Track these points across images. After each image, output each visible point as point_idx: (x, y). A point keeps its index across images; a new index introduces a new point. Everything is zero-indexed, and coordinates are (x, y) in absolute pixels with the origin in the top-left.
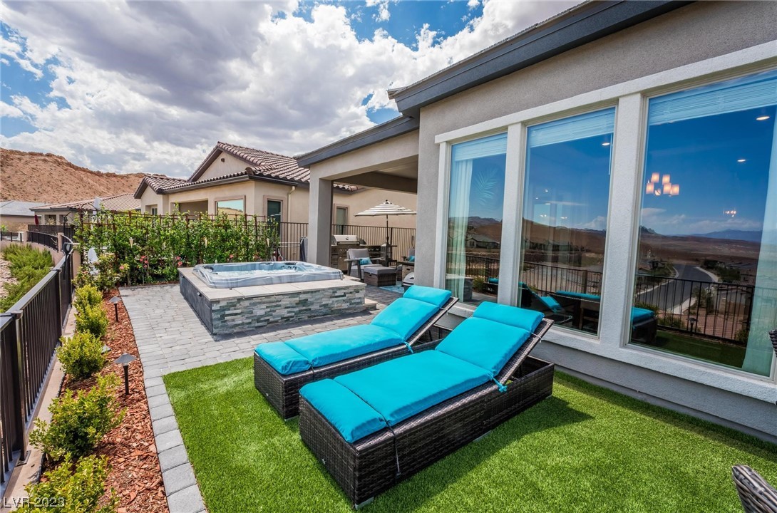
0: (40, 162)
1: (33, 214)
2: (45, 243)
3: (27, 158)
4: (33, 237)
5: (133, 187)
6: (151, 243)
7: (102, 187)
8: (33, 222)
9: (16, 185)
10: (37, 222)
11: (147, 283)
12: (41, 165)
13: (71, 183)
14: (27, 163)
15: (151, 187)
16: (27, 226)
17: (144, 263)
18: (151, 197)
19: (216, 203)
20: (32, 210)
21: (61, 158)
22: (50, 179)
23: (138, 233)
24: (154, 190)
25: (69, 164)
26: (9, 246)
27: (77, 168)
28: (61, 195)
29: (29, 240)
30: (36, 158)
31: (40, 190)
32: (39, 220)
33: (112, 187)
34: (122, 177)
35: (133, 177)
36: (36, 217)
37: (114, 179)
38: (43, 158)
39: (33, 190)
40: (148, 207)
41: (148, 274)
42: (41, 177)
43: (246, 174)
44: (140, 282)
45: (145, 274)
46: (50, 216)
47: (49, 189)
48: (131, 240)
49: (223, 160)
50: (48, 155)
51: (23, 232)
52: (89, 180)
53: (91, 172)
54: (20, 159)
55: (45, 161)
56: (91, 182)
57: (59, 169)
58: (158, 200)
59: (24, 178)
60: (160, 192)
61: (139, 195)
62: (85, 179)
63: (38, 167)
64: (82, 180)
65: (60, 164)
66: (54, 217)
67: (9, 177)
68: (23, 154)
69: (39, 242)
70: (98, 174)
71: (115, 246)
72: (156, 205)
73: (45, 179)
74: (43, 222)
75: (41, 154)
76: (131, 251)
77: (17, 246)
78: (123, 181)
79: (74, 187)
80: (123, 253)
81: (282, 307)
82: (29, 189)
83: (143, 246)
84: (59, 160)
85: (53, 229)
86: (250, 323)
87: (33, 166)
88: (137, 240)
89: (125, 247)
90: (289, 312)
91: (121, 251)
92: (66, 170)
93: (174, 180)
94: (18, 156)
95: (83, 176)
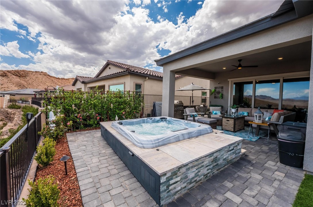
0: (39, 75)
1: (34, 93)
2: (37, 105)
3: (34, 73)
4: (33, 102)
5: (71, 83)
6: (83, 107)
7: (60, 83)
8: (34, 96)
9: (30, 83)
10: (35, 96)
11: (81, 130)
12: (39, 76)
13: (49, 82)
14: (34, 75)
15: (79, 81)
16: (31, 98)
17: (80, 118)
18: (79, 85)
19: (109, 86)
20: (34, 92)
21: (46, 73)
22: (42, 81)
23: (77, 101)
24: (81, 82)
25: (49, 75)
26: (24, 106)
27: (51, 77)
29: (32, 103)
30: (37, 73)
31: (38, 85)
32: (36, 96)
33: (63, 83)
34: (67, 79)
35: (70, 80)
36: (35, 94)
37: (64, 80)
38: (39, 73)
39: (36, 85)
40: (78, 89)
41: (81, 124)
42: (39, 80)
43: (126, 71)
44: (77, 128)
45: (80, 124)
46: (40, 94)
47: (42, 84)
48: (73, 105)
49: (110, 68)
50: (42, 72)
51: (30, 100)
52: (55, 81)
53: (56, 78)
54: (32, 74)
55: (40, 74)
56: (56, 81)
57: (45, 77)
58: (82, 86)
59: (33, 80)
60: (83, 82)
61: (74, 84)
62: (54, 80)
63: (38, 76)
64: (53, 81)
65: (45, 75)
66: (42, 94)
67: (28, 80)
68: (33, 72)
69: (35, 104)
70: (59, 78)
71: (65, 109)
72: (81, 88)
73: (40, 81)
74: (38, 96)
75: (39, 72)
76: (73, 112)
77: (27, 106)
78: (67, 81)
79: (50, 83)
80: (69, 113)
81: (204, 167)
82: (35, 84)
83: (79, 109)
84: (45, 74)
85: (41, 99)
86: (185, 187)
87: (36, 76)
88: (76, 105)
89: (69, 110)
90: (208, 170)
91: (67, 112)
92: (47, 77)
93: (88, 78)
94: (31, 73)
95: (53, 79)
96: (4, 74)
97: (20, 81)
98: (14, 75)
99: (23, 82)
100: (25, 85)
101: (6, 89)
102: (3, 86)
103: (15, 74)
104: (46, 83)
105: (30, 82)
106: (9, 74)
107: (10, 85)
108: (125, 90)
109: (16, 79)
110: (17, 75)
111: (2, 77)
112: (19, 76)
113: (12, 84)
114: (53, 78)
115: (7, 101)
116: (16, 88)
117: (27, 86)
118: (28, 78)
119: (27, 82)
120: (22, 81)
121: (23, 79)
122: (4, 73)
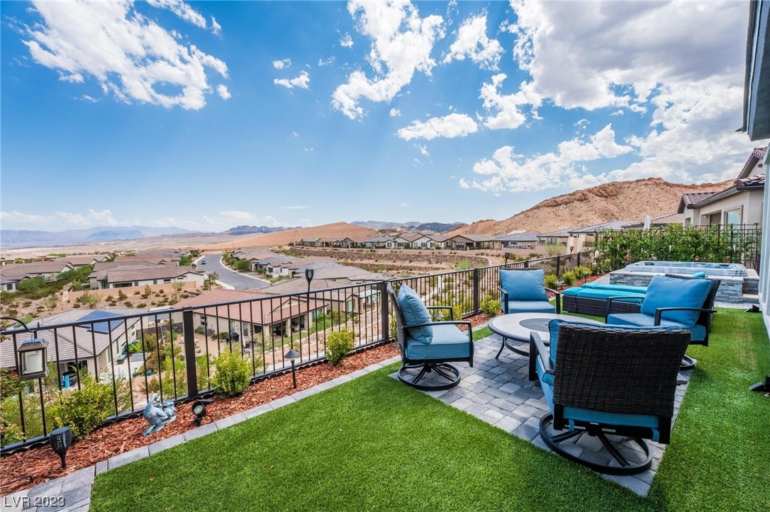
0: (643, 186)
3: (633, 185)
9: (625, 208)
12: (644, 189)
13: (665, 199)
14: (633, 189)
21: (659, 179)
22: (649, 199)
25: (666, 184)
27: (672, 186)
28: (656, 211)
30: (640, 183)
31: (641, 209)
38: (645, 182)
39: (635, 210)
42: (643, 199)
47: (648, 207)
50: (649, 179)
54: (629, 187)
55: (646, 184)
57: (657, 189)
59: (630, 201)
63: (641, 191)
65: (658, 185)
67: (621, 202)
68: (630, 183)
73: (645, 199)
75: (644, 180)
82: (633, 209)
84: (658, 181)
87: (638, 191)
92: (662, 189)
94: (628, 185)
95: (677, 192)
96: (583, 197)
97: (606, 205)
98: (597, 195)
99: (611, 207)
100: (614, 213)
101: (585, 223)
102: (580, 219)
103: (599, 194)
104: (657, 202)
105: (624, 205)
106: (590, 195)
107: (590, 215)
108: (742, 222)
109: (600, 203)
110: (602, 196)
111: (580, 202)
112: (606, 197)
113: (593, 212)
114: (678, 188)
115: (582, 245)
116: (600, 221)
117: (617, 215)
118: (621, 197)
119: (618, 207)
120: (609, 205)
121: (613, 201)
122: (583, 194)
